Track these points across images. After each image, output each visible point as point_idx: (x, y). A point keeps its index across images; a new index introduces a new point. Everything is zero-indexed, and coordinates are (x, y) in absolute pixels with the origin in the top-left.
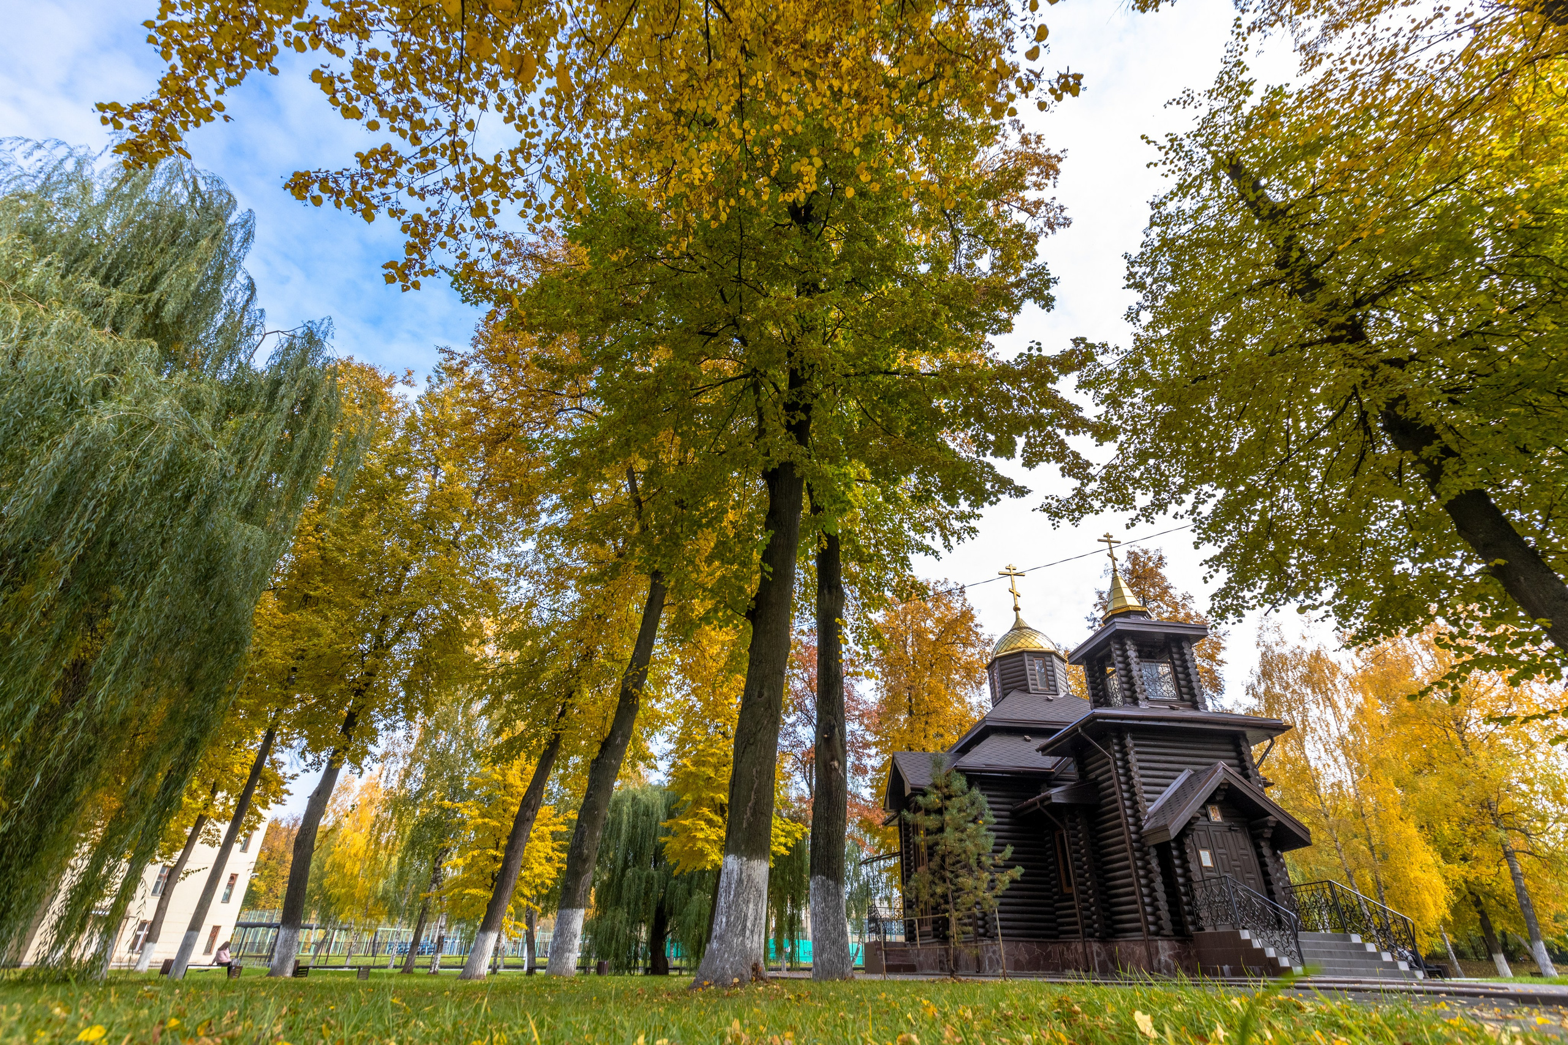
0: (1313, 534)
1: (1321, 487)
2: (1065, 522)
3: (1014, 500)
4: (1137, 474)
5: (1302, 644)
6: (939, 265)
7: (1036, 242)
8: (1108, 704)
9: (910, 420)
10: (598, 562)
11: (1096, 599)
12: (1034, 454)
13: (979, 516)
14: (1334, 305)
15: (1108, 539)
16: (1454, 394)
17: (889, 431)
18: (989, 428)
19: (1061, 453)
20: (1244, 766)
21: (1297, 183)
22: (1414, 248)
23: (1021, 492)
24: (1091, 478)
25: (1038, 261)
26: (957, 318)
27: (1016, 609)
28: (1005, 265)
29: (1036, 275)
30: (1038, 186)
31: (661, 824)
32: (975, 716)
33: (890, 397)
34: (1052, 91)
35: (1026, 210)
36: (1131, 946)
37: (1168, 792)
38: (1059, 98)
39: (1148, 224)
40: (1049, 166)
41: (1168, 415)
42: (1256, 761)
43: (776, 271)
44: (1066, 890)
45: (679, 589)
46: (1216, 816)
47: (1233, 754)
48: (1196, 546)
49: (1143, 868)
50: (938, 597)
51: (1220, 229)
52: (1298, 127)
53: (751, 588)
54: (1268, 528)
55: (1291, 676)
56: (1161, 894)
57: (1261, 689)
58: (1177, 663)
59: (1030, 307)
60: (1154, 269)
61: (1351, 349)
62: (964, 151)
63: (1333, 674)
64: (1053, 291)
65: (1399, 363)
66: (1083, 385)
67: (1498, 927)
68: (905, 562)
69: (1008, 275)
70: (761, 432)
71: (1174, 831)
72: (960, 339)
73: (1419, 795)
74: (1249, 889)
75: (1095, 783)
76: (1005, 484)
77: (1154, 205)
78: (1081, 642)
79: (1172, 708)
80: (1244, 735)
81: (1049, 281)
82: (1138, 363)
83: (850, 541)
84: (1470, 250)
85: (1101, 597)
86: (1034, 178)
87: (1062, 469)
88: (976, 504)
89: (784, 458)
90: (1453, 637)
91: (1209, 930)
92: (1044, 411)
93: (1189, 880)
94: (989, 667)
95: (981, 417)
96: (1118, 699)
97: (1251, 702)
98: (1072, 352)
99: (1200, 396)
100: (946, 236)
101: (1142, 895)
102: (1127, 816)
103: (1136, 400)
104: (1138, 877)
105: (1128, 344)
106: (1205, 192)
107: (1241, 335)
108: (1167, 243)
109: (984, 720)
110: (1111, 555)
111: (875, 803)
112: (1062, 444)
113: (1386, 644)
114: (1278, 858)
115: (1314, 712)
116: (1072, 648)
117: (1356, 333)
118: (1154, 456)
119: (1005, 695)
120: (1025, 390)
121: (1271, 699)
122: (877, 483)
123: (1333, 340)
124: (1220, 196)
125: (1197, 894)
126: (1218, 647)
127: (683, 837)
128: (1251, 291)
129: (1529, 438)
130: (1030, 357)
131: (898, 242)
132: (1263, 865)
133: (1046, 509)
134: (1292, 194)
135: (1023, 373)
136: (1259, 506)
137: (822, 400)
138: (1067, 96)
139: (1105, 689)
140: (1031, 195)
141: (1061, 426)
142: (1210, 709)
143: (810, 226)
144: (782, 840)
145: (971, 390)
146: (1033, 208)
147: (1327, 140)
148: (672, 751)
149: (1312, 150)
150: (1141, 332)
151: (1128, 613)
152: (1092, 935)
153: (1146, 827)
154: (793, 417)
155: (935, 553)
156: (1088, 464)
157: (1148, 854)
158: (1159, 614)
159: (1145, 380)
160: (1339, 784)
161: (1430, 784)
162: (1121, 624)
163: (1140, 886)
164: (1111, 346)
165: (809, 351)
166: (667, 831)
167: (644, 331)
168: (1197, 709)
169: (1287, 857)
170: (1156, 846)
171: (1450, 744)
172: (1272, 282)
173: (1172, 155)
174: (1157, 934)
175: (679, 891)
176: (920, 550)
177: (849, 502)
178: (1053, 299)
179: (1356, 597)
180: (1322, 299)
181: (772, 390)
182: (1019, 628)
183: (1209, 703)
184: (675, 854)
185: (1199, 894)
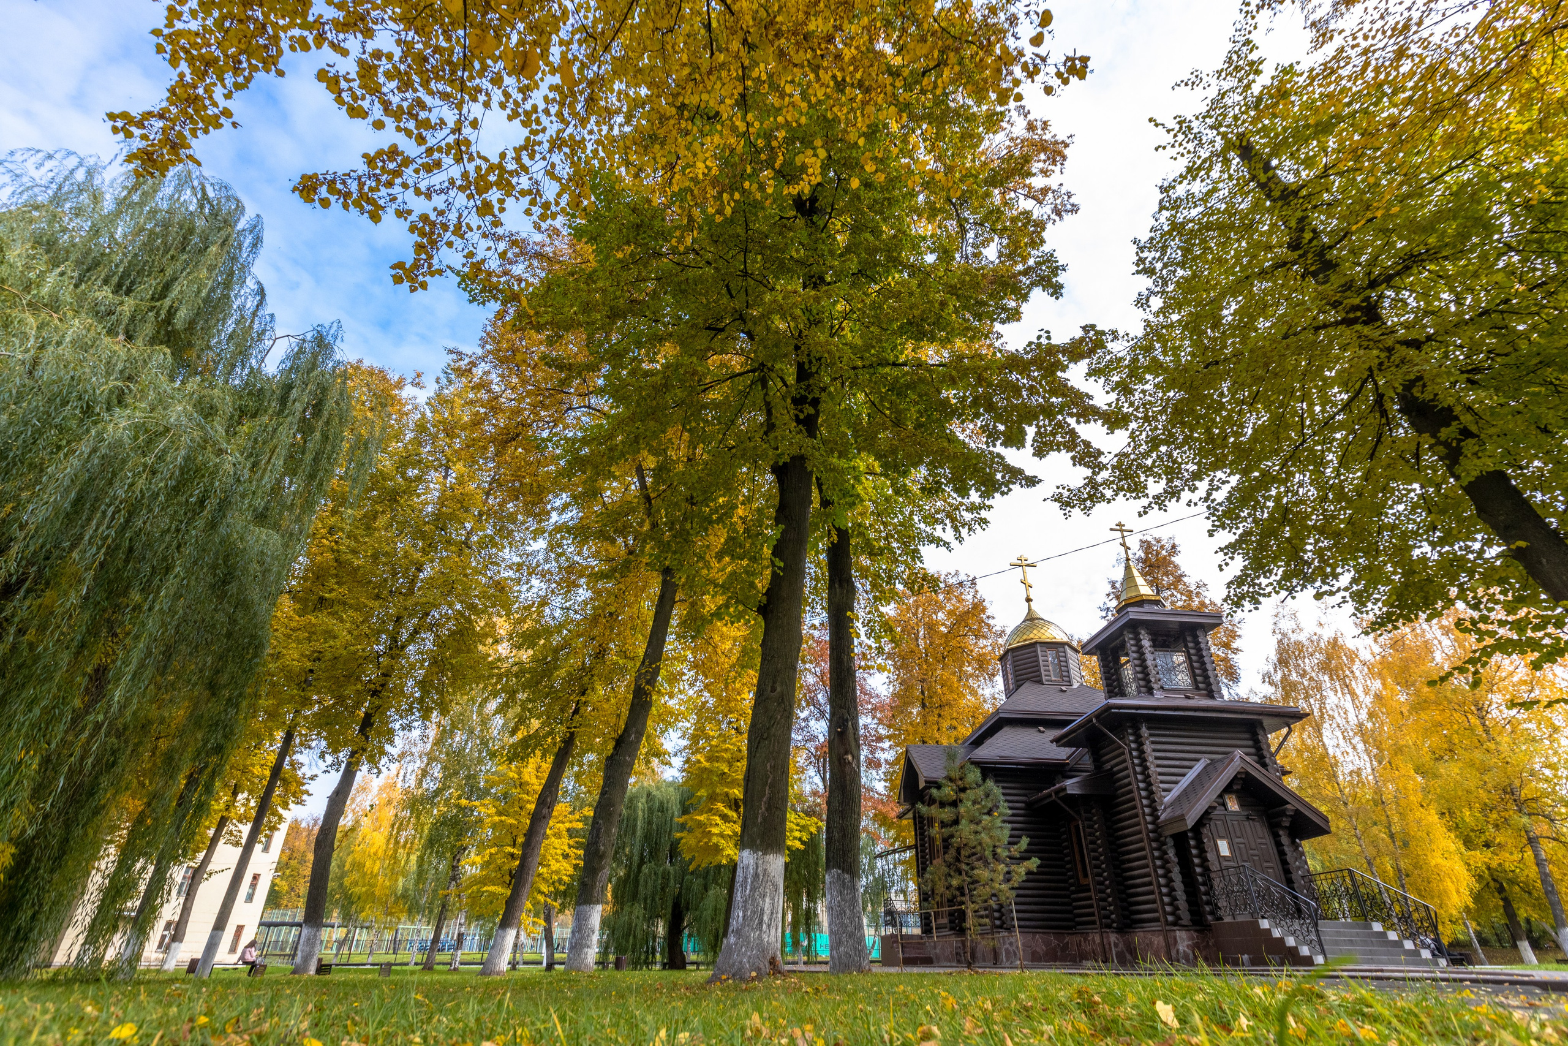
0: (1329, 518)
1: (1337, 470)
2: (1076, 512)
3: (1025, 490)
4: (1149, 462)
5: (1319, 631)
6: (946, 255)
7: (1043, 229)
8: (1122, 694)
9: (919, 411)
10: (609, 560)
11: (1108, 589)
12: (1045, 444)
13: (990, 507)
14: (1348, 286)
15: (1120, 527)
16: (1472, 375)
17: (898, 423)
18: (999, 418)
19: (1072, 442)
20: (1261, 755)
21: (1309, 163)
22: (1429, 226)
23: (1032, 482)
24: (1102, 467)
25: (1046, 248)
26: (965, 308)
27: (1028, 600)
28: (1013, 252)
29: (1044, 263)
30: (1045, 173)
31: (676, 820)
32: (989, 708)
33: (898, 389)
34: (1059, 75)
35: (1033, 198)
36: (1147, 937)
37: (1185, 782)
38: (1066, 82)
39: (1157, 209)
40: (1056, 152)
41: (1180, 401)
42: (1273, 749)
43: (782, 265)
44: (1083, 881)
45: (690, 585)
46: (1233, 805)
47: (1250, 743)
48: (1211, 534)
49: (1159, 858)
50: (949, 590)
51: (1231, 211)
52: (1310, 106)
53: (762, 583)
54: (1284, 514)
55: (1308, 664)
56: (1178, 885)
57: (1278, 677)
58: (1192, 651)
59: (1038, 295)
60: (1163, 254)
61: (1366, 330)
62: (970, 139)
63: (1353, 661)
64: (1061, 278)
65: (1416, 344)
66: (1093, 373)
67: (1522, 914)
68: (916, 555)
69: (1016, 263)
70: (770, 426)
71: (1190, 822)
72: (968, 329)
73: (1439, 782)
74: (1267, 878)
75: (1111, 774)
76: (1015, 474)
77: (1163, 189)
78: (1094, 632)
79: (1188, 698)
80: (1260, 723)
81: (1057, 268)
82: (1148, 349)
83: (861, 534)
84: (1488, 227)
85: (1113, 587)
86: (1041, 165)
87: (1073, 458)
88: (986, 495)
89: (795, 450)
90: (1474, 622)
91: (1228, 919)
92: (1054, 400)
93: (1207, 870)
94: (1002, 659)
95: (990, 407)
96: (1132, 689)
97: (1268, 690)
98: (1082, 339)
99: (1212, 382)
100: (952, 225)
101: (1159, 886)
102: (1143, 806)
103: (1147, 387)
104: (1155, 868)
105: (1138, 331)
106: (1215, 174)
107: (1253, 319)
108: (1177, 227)
109: (997, 712)
110: (1123, 544)
111: (888, 796)
112: (1073, 433)
113: (1405, 629)
114: (1296, 847)
115: (1332, 700)
116: (1085, 638)
117: (1371, 314)
118: (1166, 443)
119: (1018, 687)
120: (1034, 379)
121: (1288, 687)
122: (886, 476)
123: (1348, 322)
124: (1230, 178)
125: (1216, 883)
126: (1233, 635)
127: (698, 833)
128: (1263, 274)
129: (1550, 417)
130: (1039, 345)
131: (904, 233)
132: (1282, 854)
133: (1058, 498)
134: (1304, 174)
135: (1032, 362)
136: (1274, 492)
137: (830, 394)
138: (1074, 80)
139: (1119, 679)
140: (1038, 182)
141: (1071, 415)
142: (1226, 697)
143: (815, 218)
144: (797, 834)
145: (980, 380)
146: (1039, 195)
147: (1340, 118)
148: (685, 747)
149: (1324, 128)
150: (1151, 318)
151: (1141, 602)
152: (1109, 926)
153: (1162, 817)
154: (801, 411)
155: (947, 545)
156: (1100, 453)
157: (1165, 844)
158: (1172, 603)
159: (1156, 367)
160: (1358, 772)
161: (1451, 770)
162: (1134, 614)
163: (1158, 876)
164: (1121, 333)
165: (816, 344)
166: (683, 827)
167: (650, 328)
168: (1212, 697)
169: (1306, 845)
170: (1173, 836)
171: (1471, 729)
172: (1284, 264)
173: (1180, 137)
174: (1175, 924)
175: (695, 887)
176: (931, 542)
177: (858, 495)
178: (1061, 286)
179: (1373, 583)
180: (1336, 281)
181: (780, 384)
182: (1032, 619)
183: (1225, 691)
184: (690, 849)
185: (1217, 883)
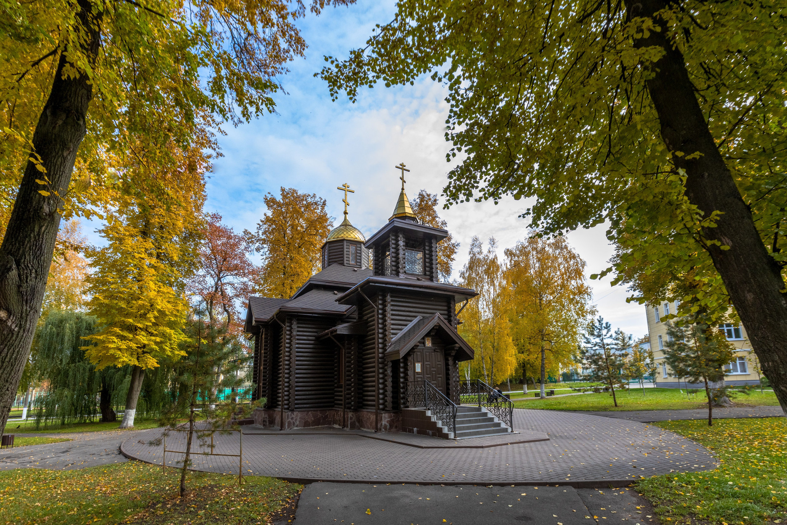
8: (383, 274)
15: (402, 167)
20: (450, 315)
36: (368, 414)
37: (406, 329)
42: (456, 313)
44: (341, 382)
46: (429, 343)
47: (446, 308)
49: (382, 373)
55: (481, 270)
56: (389, 388)
57: (467, 274)
58: (427, 252)
71: (402, 354)
75: (367, 322)
78: (374, 233)
79: (418, 279)
80: (453, 297)
91: (411, 408)
93: (406, 380)
96: (388, 272)
97: (461, 280)
101: (379, 389)
102: (379, 343)
104: (379, 378)
109: (313, 279)
110: (402, 178)
114: (456, 365)
119: (330, 265)
121: (470, 280)
125: (409, 388)
132: (447, 369)
139: (383, 265)
142: (440, 282)
151: (405, 217)
152: (349, 408)
153: (388, 350)
157: (386, 365)
162: (400, 223)
163: (379, 383)
168: (432, 280)
170: (392, 362)
174: (383, 410)
182: (346, 224)
183: (442, 280)
185: (411, 388)
